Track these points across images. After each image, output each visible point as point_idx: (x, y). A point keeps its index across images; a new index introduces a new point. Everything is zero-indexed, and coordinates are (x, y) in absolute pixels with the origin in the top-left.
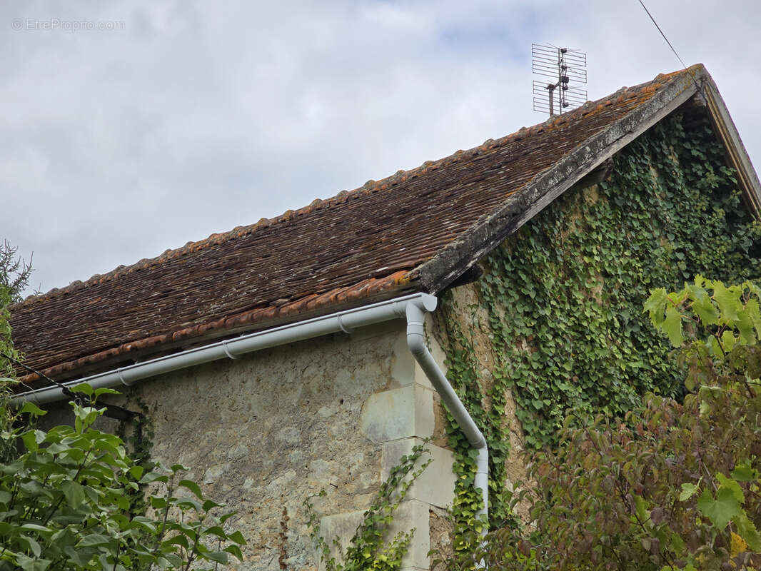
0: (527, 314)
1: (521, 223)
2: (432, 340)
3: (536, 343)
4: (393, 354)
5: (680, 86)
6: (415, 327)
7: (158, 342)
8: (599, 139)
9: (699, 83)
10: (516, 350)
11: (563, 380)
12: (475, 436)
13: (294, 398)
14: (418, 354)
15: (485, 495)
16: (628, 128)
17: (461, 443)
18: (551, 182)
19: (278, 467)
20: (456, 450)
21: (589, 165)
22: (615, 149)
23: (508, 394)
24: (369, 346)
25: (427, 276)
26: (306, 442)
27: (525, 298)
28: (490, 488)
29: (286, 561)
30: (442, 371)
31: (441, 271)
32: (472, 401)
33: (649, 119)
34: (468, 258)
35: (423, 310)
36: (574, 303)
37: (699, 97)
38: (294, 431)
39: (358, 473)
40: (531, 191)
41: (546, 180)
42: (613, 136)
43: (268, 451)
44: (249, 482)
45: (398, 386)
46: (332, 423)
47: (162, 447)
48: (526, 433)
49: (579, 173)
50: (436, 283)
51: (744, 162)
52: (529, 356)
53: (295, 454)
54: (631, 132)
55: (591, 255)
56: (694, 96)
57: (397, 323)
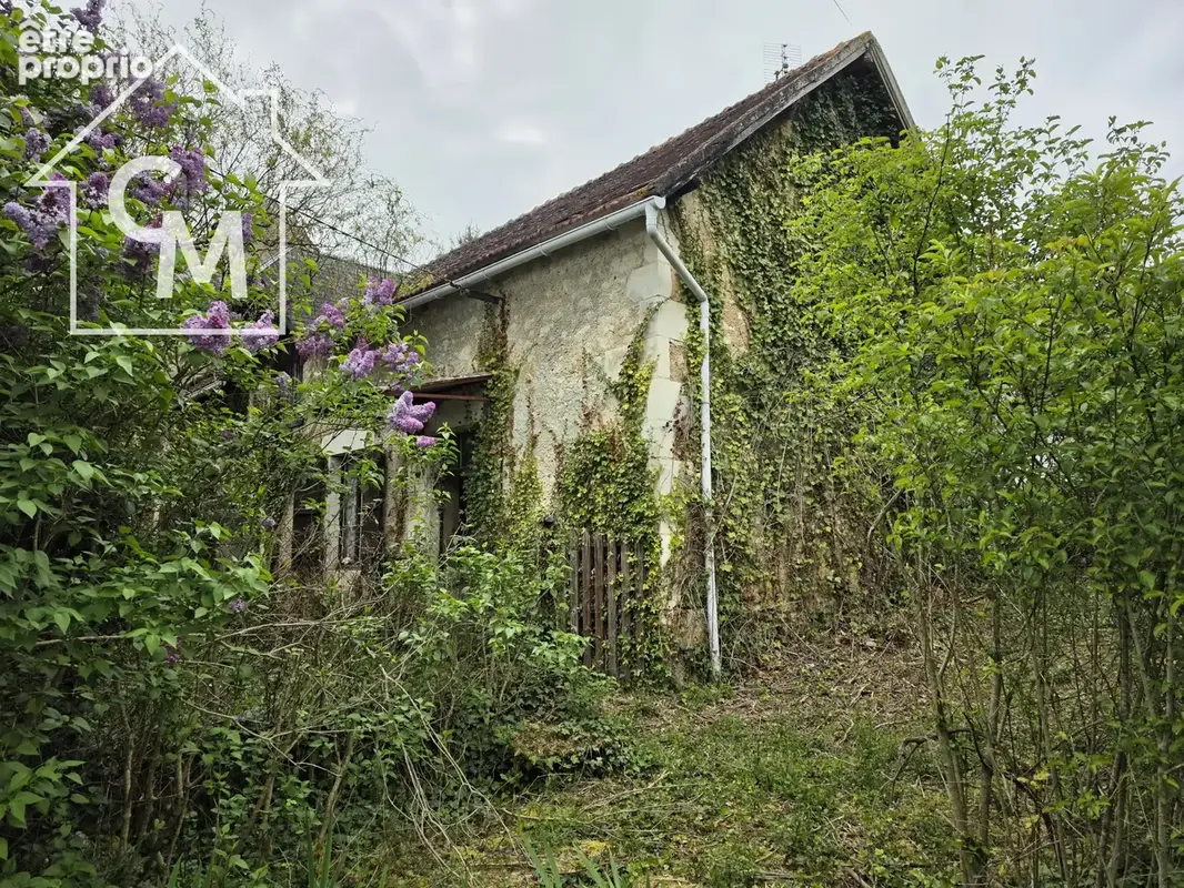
0: (739, 214)
1: (730, 148)
2: (669, 231)
3: (744, 234)
4: (644, 244)
5: (853, 48)
6: (651, 220)
7: (503, 250)
8: (790, 87)
9: (868, 45)
10: (729, 238)
11: (763, 256)
12: (698, 293)
13: (587, 279)
14: (654, 237)
15: (707, 332)
16: (813, 78)
17: (691, 299)
18: (753, 118)
19: (580, 324)
20: (687, 303)
21: (783, 105)
22: (803, 93)
23: (724, 267)
24: (630, 240)
25: (659, 186)
26: (596, 305)
27: (736, 202)
28: (711, 328)
29: (586, 380)
30: (676, 253)
31: (670, 183)
32: (698, 272)
33: (829, 72)
34: (690, 173)
35: (656, 208)
36: (771, 206)
37: (868, 56)
38: (588, 299)
39: (626, 321)
40: (738, 125)
41: (748, 118)
42: (801, 84)
43: (575, 313)
44: (564, 334)
45: (648, 263)
46: (610, 292)
47: (516, 317)
48: (736, 292)
49: (775, 111)
50: (666, 191)
51: (900, 101)
52: (739, 243)
53: (589, 315)
54: (814, 81)
55: (786, 172)
56: (864, 54)
57: (640, 219)
